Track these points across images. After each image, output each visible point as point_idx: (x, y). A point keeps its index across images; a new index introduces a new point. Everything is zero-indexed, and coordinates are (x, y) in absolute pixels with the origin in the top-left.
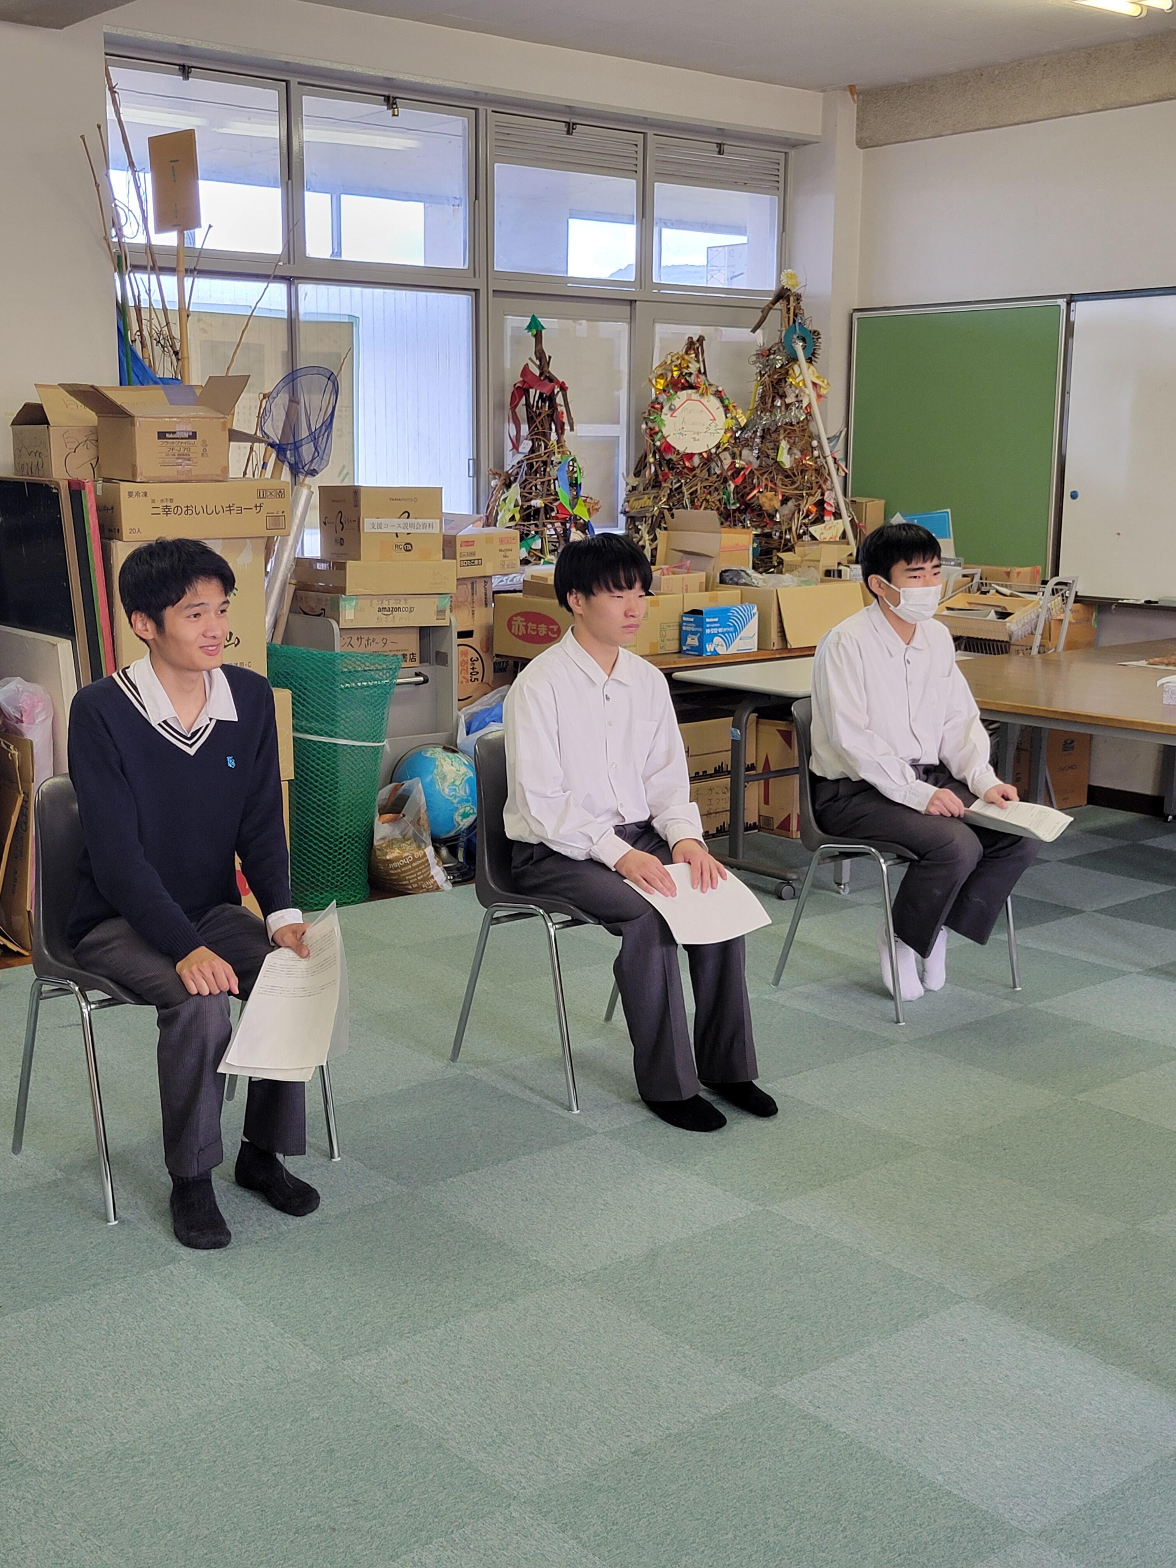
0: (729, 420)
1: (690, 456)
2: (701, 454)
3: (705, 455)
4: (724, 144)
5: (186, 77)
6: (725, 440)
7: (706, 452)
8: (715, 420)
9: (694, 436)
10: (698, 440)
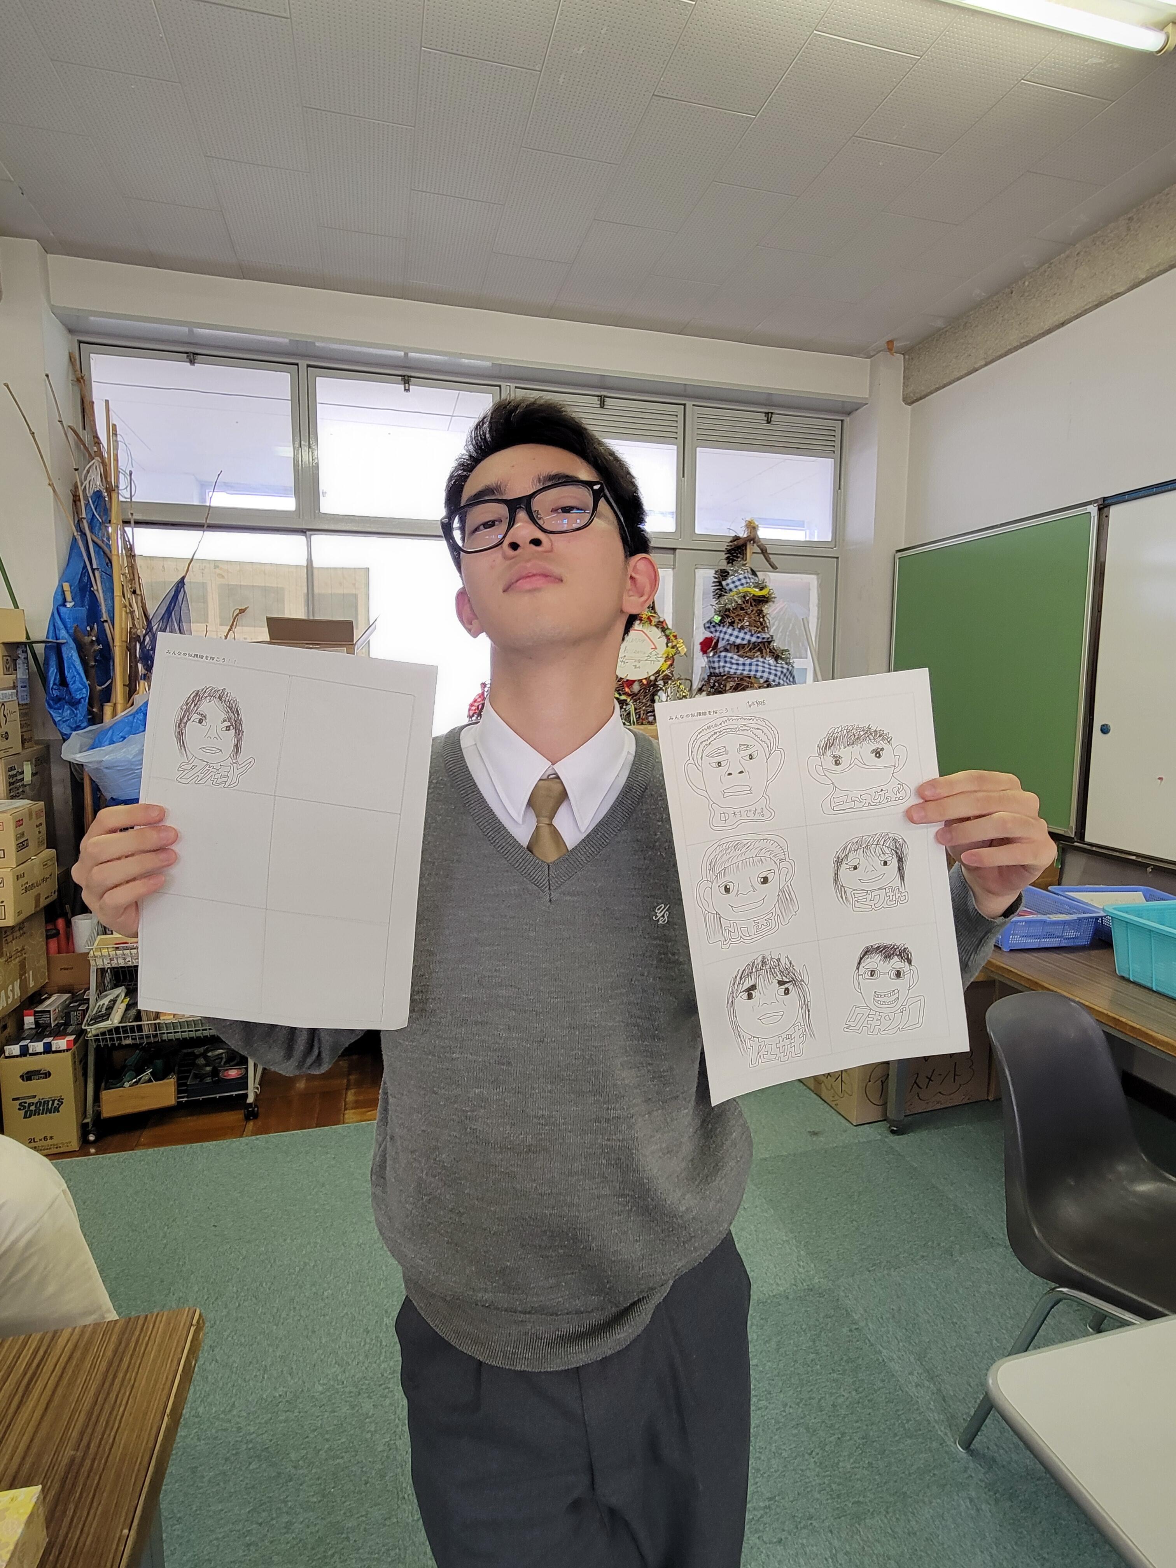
0: (669, 649)
1: (630, 683)
2: (640, 681)
3: (645, 682)
4: (772, 413)
5: (192, 362)
6: (665, 667)
7: (646, 679)
8: (656, 648)
9: (635, 664)
10: (639, 667)
